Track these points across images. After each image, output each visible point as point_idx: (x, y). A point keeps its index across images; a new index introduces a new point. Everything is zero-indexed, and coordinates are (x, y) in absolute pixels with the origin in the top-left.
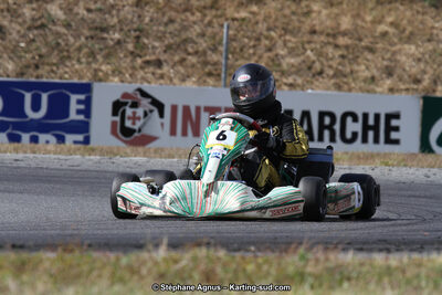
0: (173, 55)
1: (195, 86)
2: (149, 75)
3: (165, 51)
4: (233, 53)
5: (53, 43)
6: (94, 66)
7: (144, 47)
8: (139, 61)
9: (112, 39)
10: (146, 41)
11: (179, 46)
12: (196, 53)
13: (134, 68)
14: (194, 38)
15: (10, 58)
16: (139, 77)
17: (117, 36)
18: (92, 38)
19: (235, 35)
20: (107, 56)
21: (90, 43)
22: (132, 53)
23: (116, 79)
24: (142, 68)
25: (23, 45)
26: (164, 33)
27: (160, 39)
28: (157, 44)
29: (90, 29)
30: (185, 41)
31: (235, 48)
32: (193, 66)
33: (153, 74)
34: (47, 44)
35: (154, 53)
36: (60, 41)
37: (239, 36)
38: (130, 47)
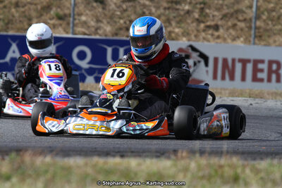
0: (227, 21)
1: (242, 45)
2: (209, 36)
3: (222, 19)
4: (272, 20)
5: (140, 12)
6: (169, 29)
7: (207, 15)
8: (202, 26)
9: (183, 10)
10: (208, 11)
11: (232, 15)
12: (245, 20)
13: (198, 31)
14: (244, 9)
15: (108, 23)
16: (201, 37)
17: (187, 7)
18: (169, 8)
19: (275, 7)
20: (178, 22)
21: (167, 12)
22: (197, 20)
23: (184, 39)
24: (204, 31)
25: (118, 13)
26: (222, 5)
27: (218, 9)
28: (216, 13)
29: (168, 2)
30: (237, 11)
31: (274, 16)
32: (242, 30)
33: (212, 35)
34: (135, 12)
35: (213, 20)
36: (145, 10)
37: (278, 7)
38: (196, 15)
